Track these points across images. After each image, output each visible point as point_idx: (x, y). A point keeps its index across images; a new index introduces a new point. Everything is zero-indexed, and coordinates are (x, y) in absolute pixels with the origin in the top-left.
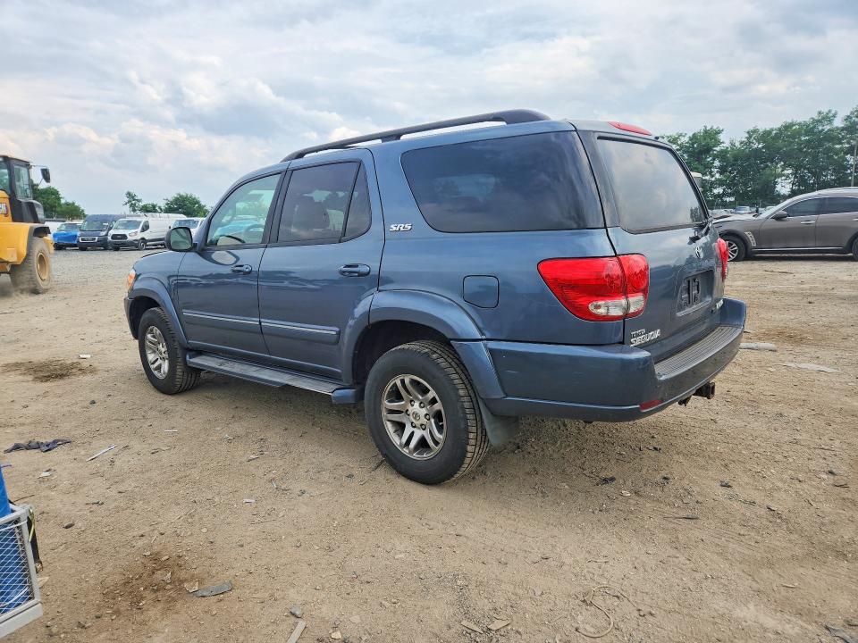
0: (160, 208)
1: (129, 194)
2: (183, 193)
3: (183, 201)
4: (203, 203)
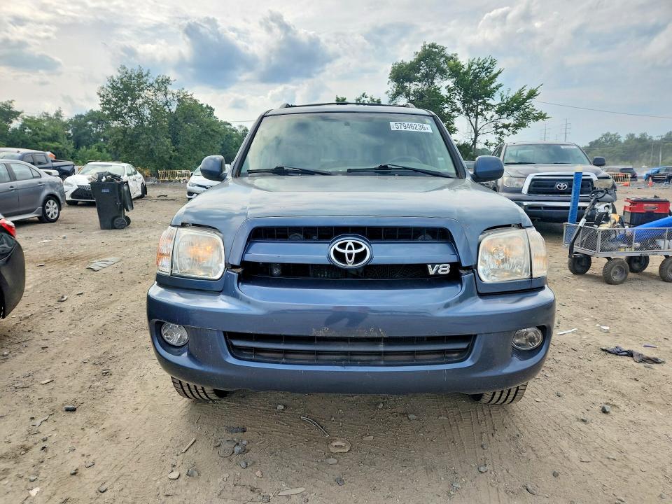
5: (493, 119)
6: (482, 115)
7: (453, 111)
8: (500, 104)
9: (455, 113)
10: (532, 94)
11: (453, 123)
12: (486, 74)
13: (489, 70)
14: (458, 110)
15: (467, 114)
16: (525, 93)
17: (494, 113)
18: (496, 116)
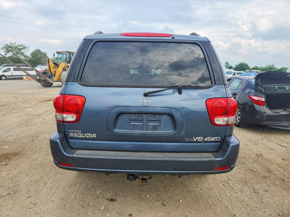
0: (233, 67)
1: (226, 63)
2: (242, 62)
3: (242, 65)
4: (249, 66)
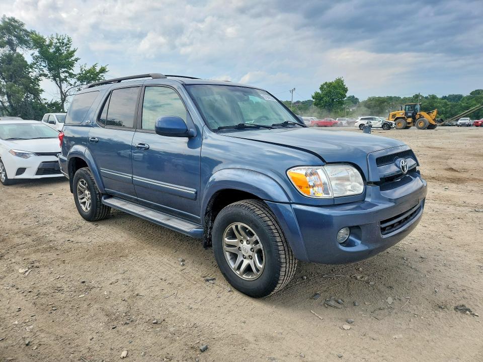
5: (76, 84)
6: (66, 81)
7: (41, 75)
8: (80, 74)
9: (43, 78)
10: (103, 70)
11: (39, 86)
12: (66, 48)
13: (68, 46)
14: (45, 75)
15: (55, 79)
16: (98, 69)
17: (76, 80)
18: (78, 83)
